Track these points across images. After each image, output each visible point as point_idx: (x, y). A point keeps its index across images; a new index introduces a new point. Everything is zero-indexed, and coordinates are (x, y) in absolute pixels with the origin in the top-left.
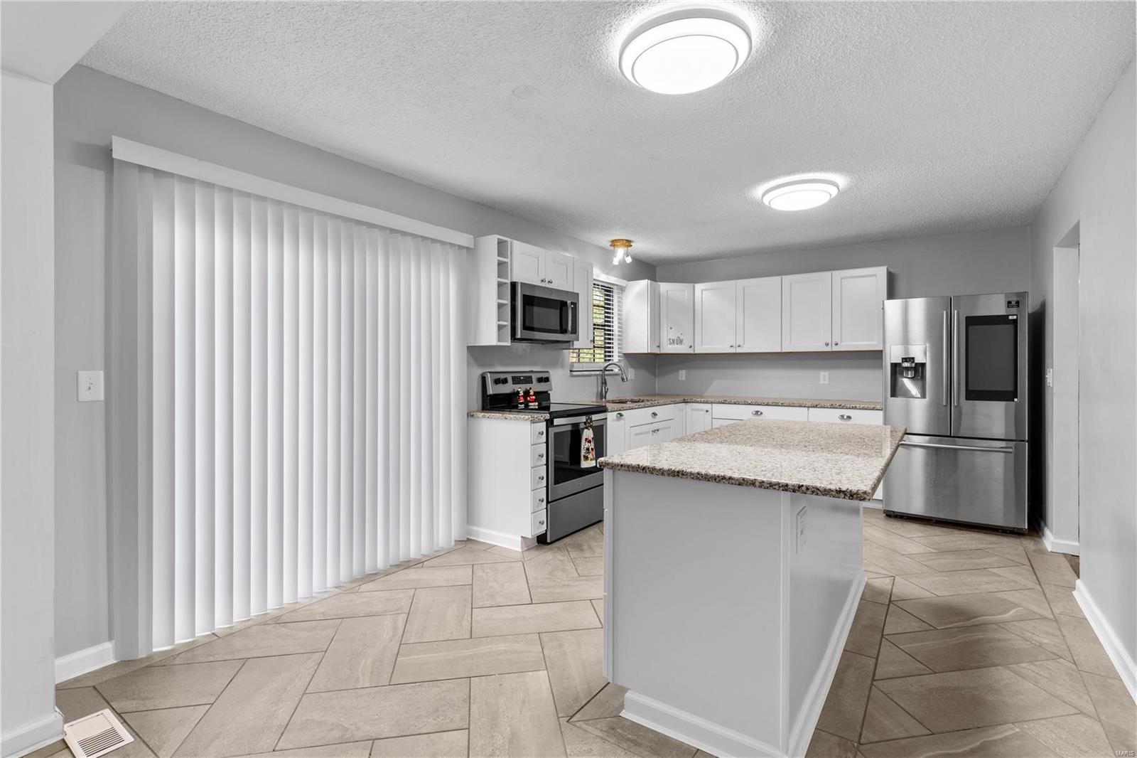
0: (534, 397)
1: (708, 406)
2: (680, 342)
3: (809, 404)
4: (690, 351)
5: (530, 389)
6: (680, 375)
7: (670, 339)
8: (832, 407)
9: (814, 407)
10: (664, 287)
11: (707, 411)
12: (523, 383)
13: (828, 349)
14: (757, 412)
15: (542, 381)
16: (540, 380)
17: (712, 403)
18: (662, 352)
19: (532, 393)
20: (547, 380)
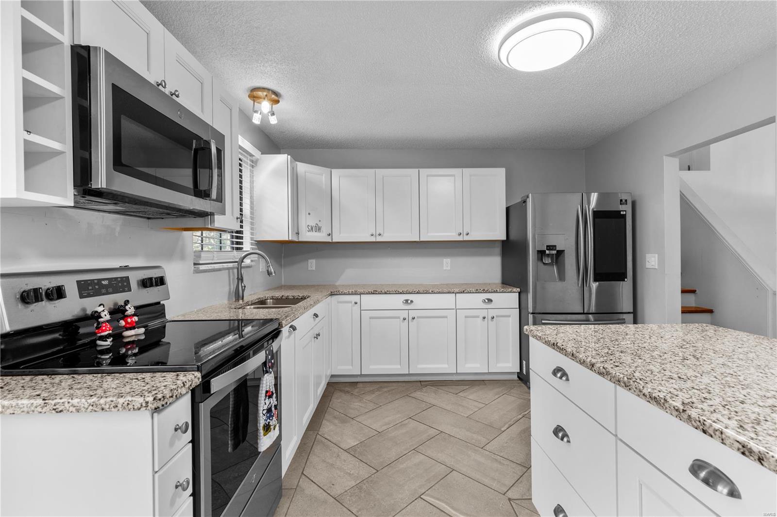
0: (136, 319)
1: (356, 298)
2: (318, 229)
3: (457, 290)
4: (328, 239)
5: (127, 302)
6: (309, 264)
7: (308, 226)
8: (477, 292)
9: (461, 293)
10: (302, 167)
11: (356, 303)
12: (108, 293)
13: (460, 238)
14: (407, 301)
15: (151, 285)
16: (146, 283)
17: (361, 294)
18: (301, 239)
19: (130, 310)
20: (161, 281)
